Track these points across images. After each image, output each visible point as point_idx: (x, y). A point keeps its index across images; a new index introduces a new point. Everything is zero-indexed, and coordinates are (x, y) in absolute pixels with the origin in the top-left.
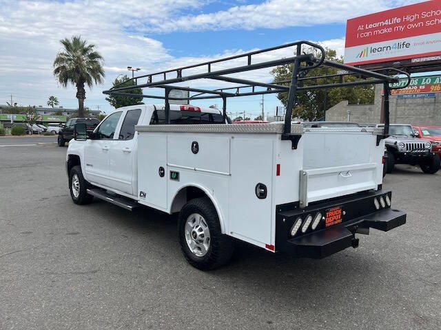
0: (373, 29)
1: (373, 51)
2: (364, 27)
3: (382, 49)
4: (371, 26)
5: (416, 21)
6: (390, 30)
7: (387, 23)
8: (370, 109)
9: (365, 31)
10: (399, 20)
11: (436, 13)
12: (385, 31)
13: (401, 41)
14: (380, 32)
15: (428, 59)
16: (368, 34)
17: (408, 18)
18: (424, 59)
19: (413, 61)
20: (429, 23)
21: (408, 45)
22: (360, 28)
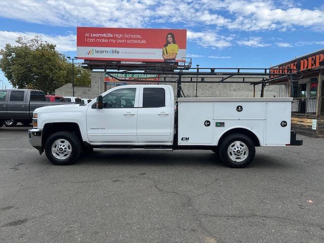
0: (96, 38)
1: (97, 52)
2: (90, 35)
3: (102, 52)
4: (94, 35)
5: (121, 39)
6: (106, 41)
7: (104, 35)
8: (89, 90)
9: (90, 37)
10: (112, 36)
11: (132, 37)
12: (103, 41)
13: (114, 49)
14: (100, 41)
15: (130, 63)
16: (93, 40)
17: (117, 36)
18: (128, 63)
19: (122, 63)
20: (129, 41)
21: (118, 52)
22: (87, 35)
